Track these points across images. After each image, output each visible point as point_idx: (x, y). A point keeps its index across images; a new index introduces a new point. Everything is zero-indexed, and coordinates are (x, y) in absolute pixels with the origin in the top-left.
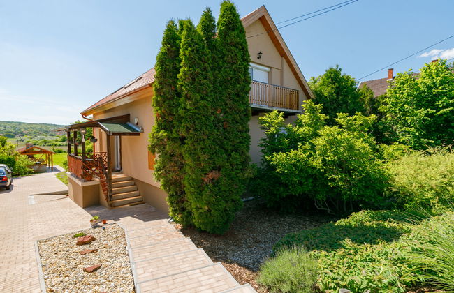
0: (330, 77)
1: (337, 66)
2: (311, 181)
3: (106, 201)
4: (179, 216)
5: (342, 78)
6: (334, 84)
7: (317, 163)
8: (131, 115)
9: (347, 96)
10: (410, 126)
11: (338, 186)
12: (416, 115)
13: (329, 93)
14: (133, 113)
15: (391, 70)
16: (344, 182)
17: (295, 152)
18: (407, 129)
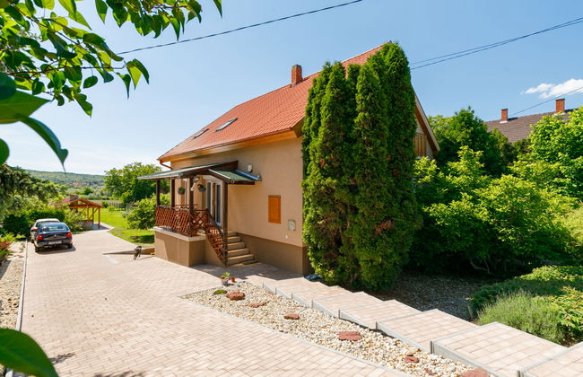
0: (463, 120)
1: (469, 108)
2: (472, 235)
3: (218, 259)
4: (332, 272)
5: (475, 122)
6: (468, 128)
7: (483, 214)
8: (240, 162)
9: (484, 142)
10: (563, 177)
11: (508, 241)
12: (572, 164)
13: (463, 138)
14: (242, 160)
15: (505, 111)
16: (515, 236)
17: (458, 202)
18: (562, 180)
